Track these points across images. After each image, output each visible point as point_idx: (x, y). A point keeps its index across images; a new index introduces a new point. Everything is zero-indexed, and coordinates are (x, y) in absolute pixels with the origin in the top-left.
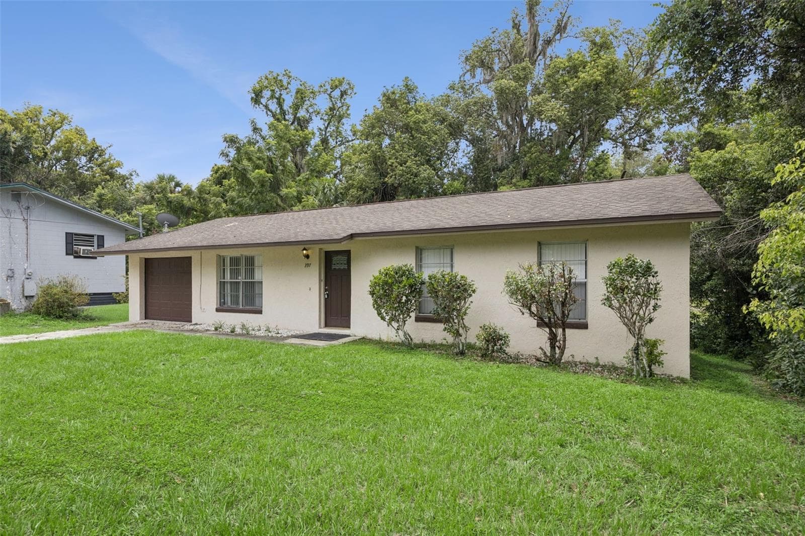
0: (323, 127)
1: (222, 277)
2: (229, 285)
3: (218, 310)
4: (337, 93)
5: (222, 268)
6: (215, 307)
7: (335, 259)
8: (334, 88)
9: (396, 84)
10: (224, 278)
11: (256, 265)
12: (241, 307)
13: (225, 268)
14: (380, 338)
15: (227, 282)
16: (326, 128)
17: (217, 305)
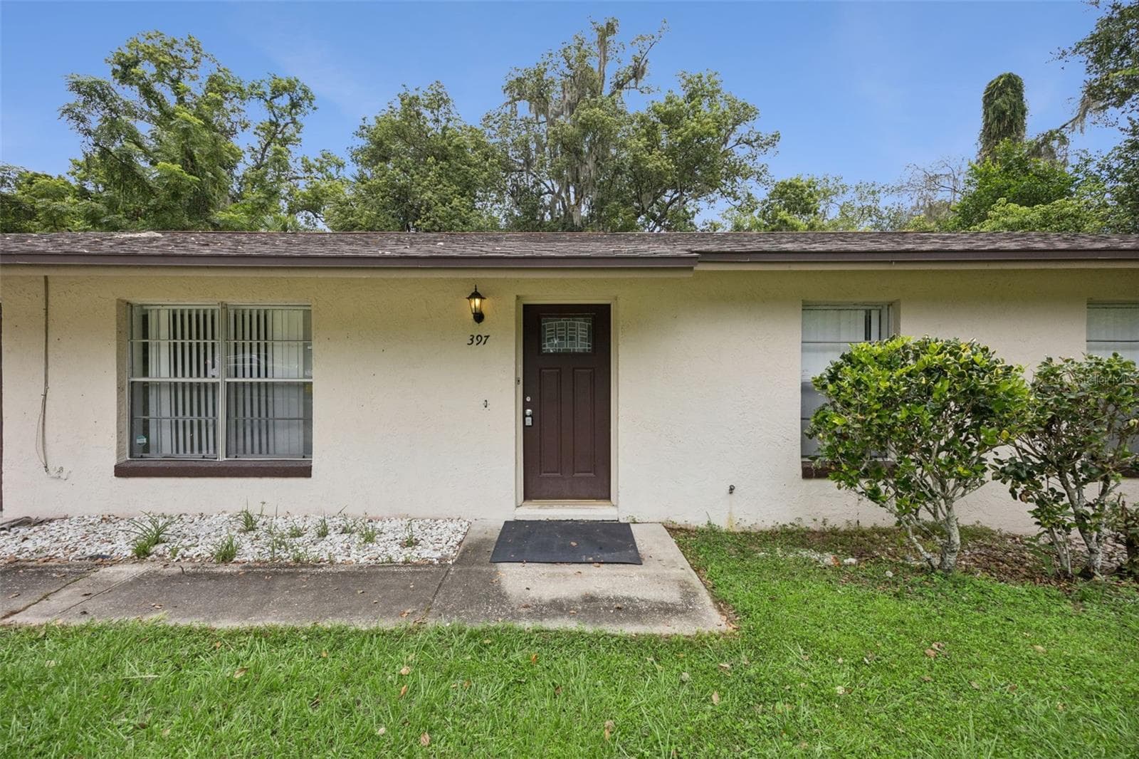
0: (257, 147)
1: (138, 366)
2: (165, 395)
3: (121, 471)
4: (284, 101)
5: (138, 341)
6: (113, 461)
7: (549, 325)
8: (277, 92)
9: (420, 87)
10: (145, 373)
11: (278, 334)
12: (222, 457)
13: (152, 342)
14: (709, 524)
15: (159, 386)
16: (264, 150)
17: (119, 454)
